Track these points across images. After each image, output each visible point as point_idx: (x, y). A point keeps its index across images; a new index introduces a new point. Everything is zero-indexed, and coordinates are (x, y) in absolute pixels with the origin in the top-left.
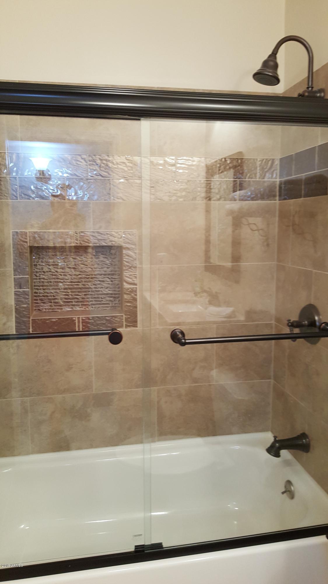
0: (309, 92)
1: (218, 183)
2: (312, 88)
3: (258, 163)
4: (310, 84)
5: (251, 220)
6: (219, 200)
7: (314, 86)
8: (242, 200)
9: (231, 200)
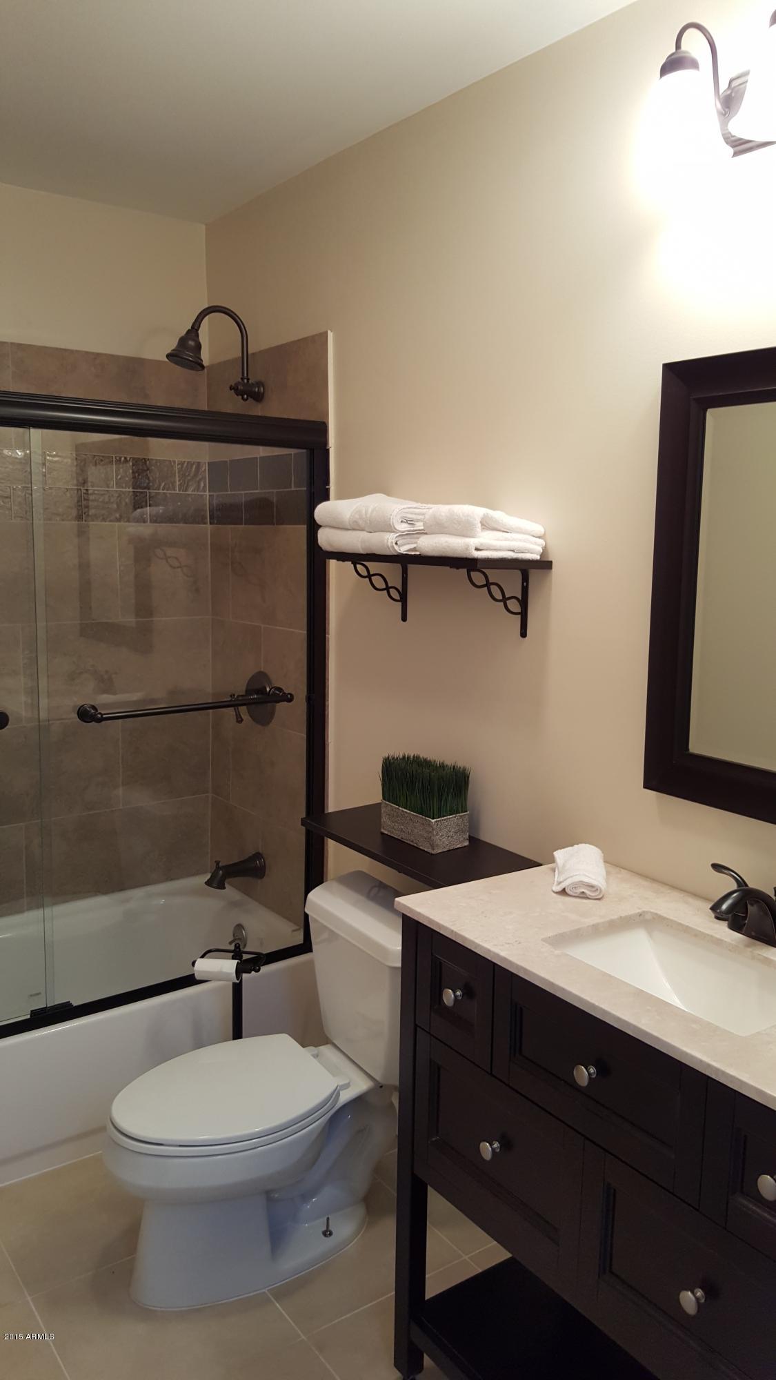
0: (244, 385)
1: (117, 495)
2: (248, 380)
3: (177, 468)
4: (245, 375)
5: (170, 552)
6: (118, 520)
7: (250, 377)
8: (156, 522)
9: (137, 522)
